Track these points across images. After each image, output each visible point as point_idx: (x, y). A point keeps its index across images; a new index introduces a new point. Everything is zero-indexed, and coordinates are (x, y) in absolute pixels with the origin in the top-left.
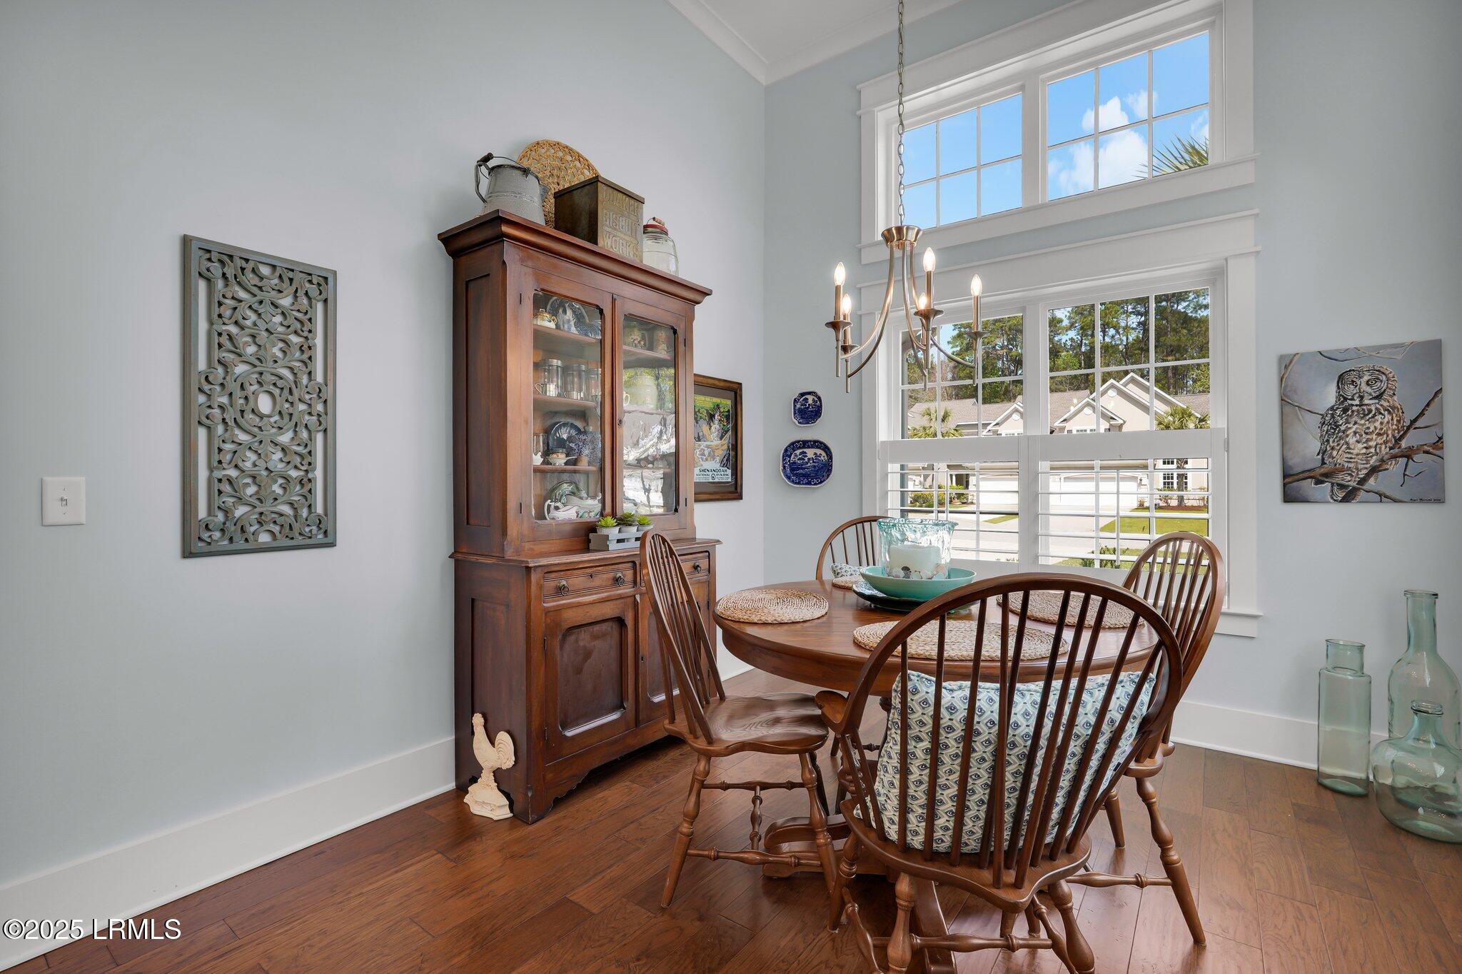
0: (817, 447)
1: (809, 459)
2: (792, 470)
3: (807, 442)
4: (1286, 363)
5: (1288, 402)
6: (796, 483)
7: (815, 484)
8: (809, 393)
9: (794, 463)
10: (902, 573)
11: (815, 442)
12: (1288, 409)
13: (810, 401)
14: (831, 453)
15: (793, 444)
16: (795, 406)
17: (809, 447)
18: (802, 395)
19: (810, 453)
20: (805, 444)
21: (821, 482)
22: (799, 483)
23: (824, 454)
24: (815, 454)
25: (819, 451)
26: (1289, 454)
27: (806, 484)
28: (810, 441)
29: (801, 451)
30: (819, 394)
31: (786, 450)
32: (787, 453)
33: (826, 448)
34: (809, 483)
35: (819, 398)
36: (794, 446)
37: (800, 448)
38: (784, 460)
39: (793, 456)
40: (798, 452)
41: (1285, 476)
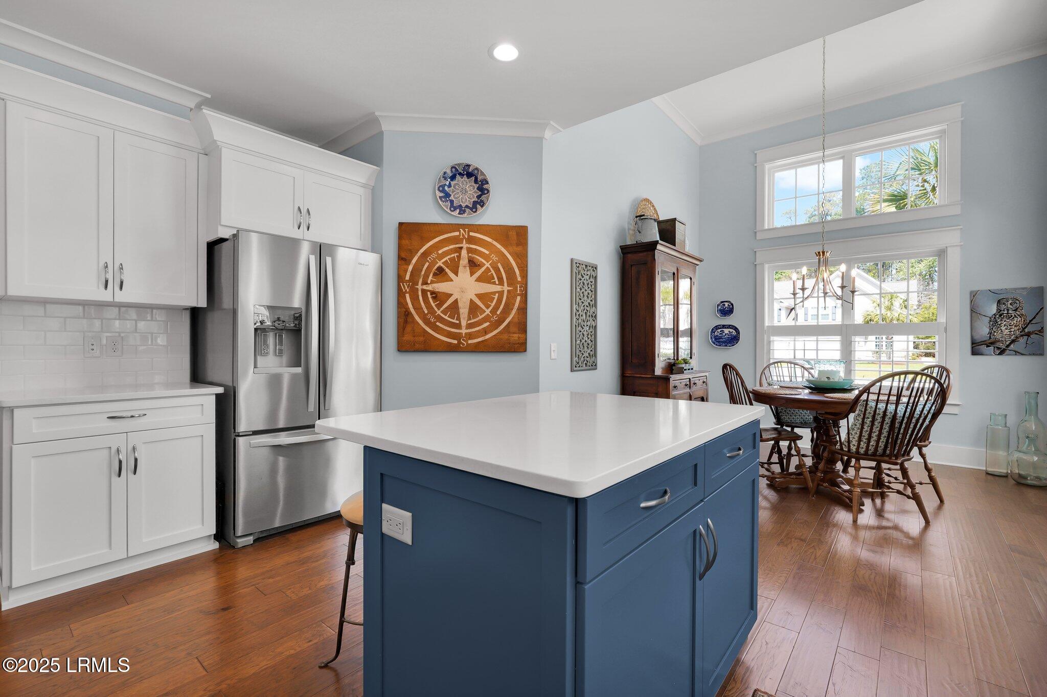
0: (730, 328)
1: (726, 334)
2: (716, 339)
3: (725, 325)
4: (974, 295)
5: (974, 312)
6: (718, 346)
7: (730, 346)
8: (726, 302)
9: (717, 336)
10: (826, 380)
11: (730, 325)
12: (974, 314)
13: (726, 306)
14: (739, 331)
15: (716, 326)
16: (718, 308)
17: (725, 328)
18: (722, 302)
19: (726, 331)
20: (724, 326)
21: (733, 345)
22: (720, 346)
23: (734, 331)
24: (729, 331)
25: (731, 330)
26: (974, 334)
27: (724, 346)
28: (727, 325)
29: (721, 330)
30: (732, 302)
31: (713, 329)
32: (713, 331)
33: (736, 329)
34: (726, 346)
35: (732, 304)
36: (717, 327)
37: (720, 328)
38: (711, 334)
39: (716, 332)
40: (719, 330)
41: (973, 343)
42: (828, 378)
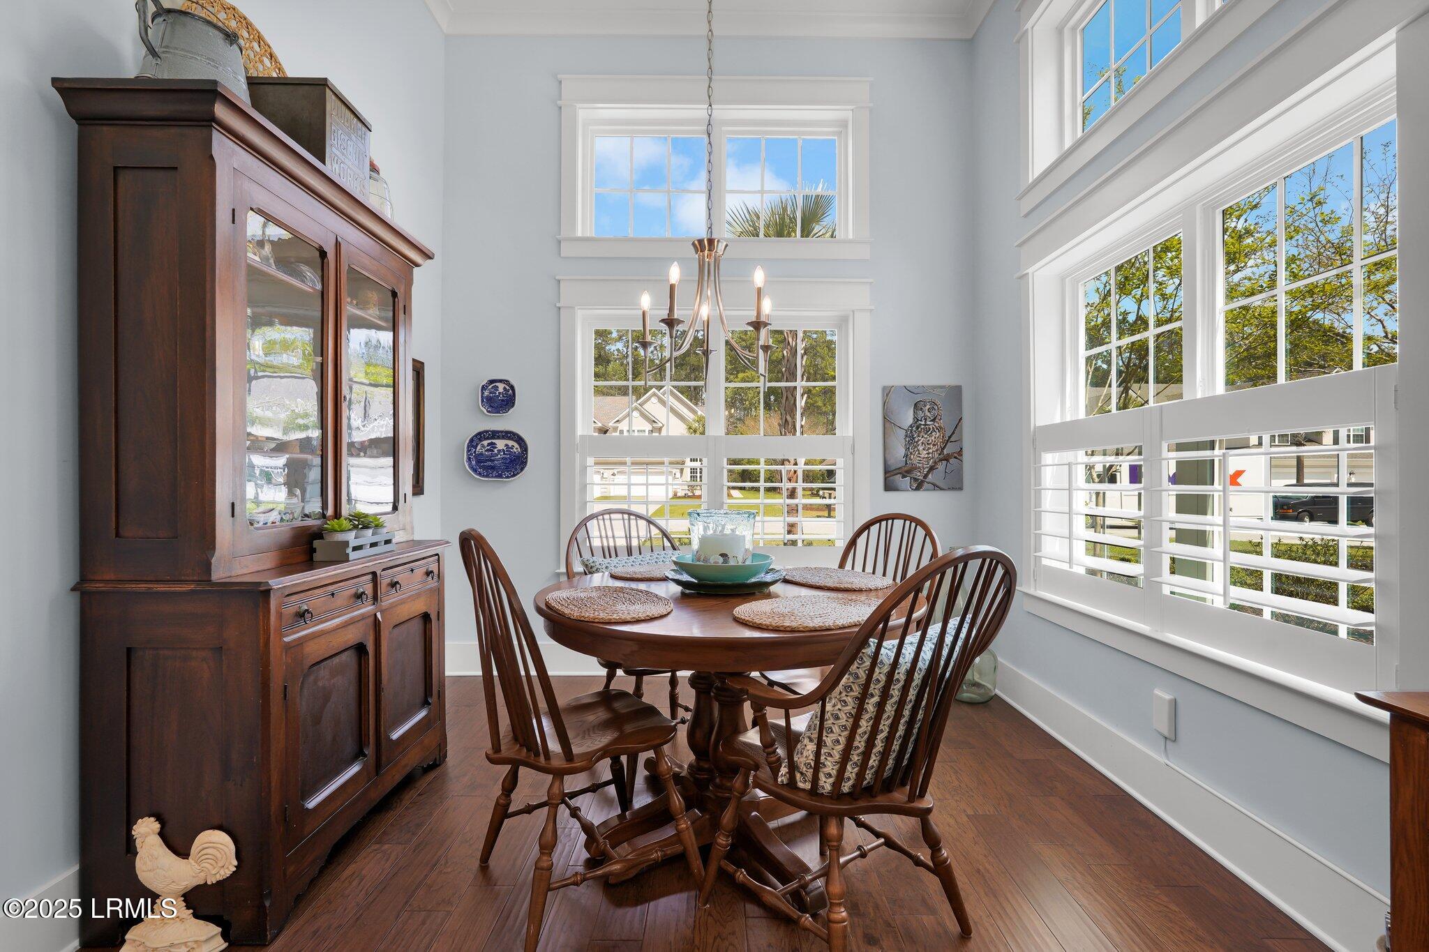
0: (509, 438)
1: (499, 451)
2: (478, 462)
3: (498, 432)
4: (887, 392)
5: (888, 421)
6: (484, 476)
7: (508, 477)
8: (501, 381)
9: (481, 454)
10: (721, 560)
11: (507, 432)
12: (888, 425)
13: (501, 390)
14: (526, 444)
15: (480, 434)
16: (483, 393)
17: (499, 438)
18: (492, 382)
19: (501, 444)
20: (495, 434)
21: (514, 475)
22: (487, 476)
23: (516, 445)
24: (506, 445)
25: (511, 443)
26: (888, 458)
27: (496, 477)
28: (502, 432)
29: (490, 441)
30: (513, 382)
31: (472, 441)
32: (472, 443)
33: (520, 440)
34: (500, 476)
35: (512, 388)
36: (481, 436)
37: (488, 438)
38: (468, 451)
39: (479, 447)
40: (486, 443)
41: (886, 472)
42: (724, 555)
